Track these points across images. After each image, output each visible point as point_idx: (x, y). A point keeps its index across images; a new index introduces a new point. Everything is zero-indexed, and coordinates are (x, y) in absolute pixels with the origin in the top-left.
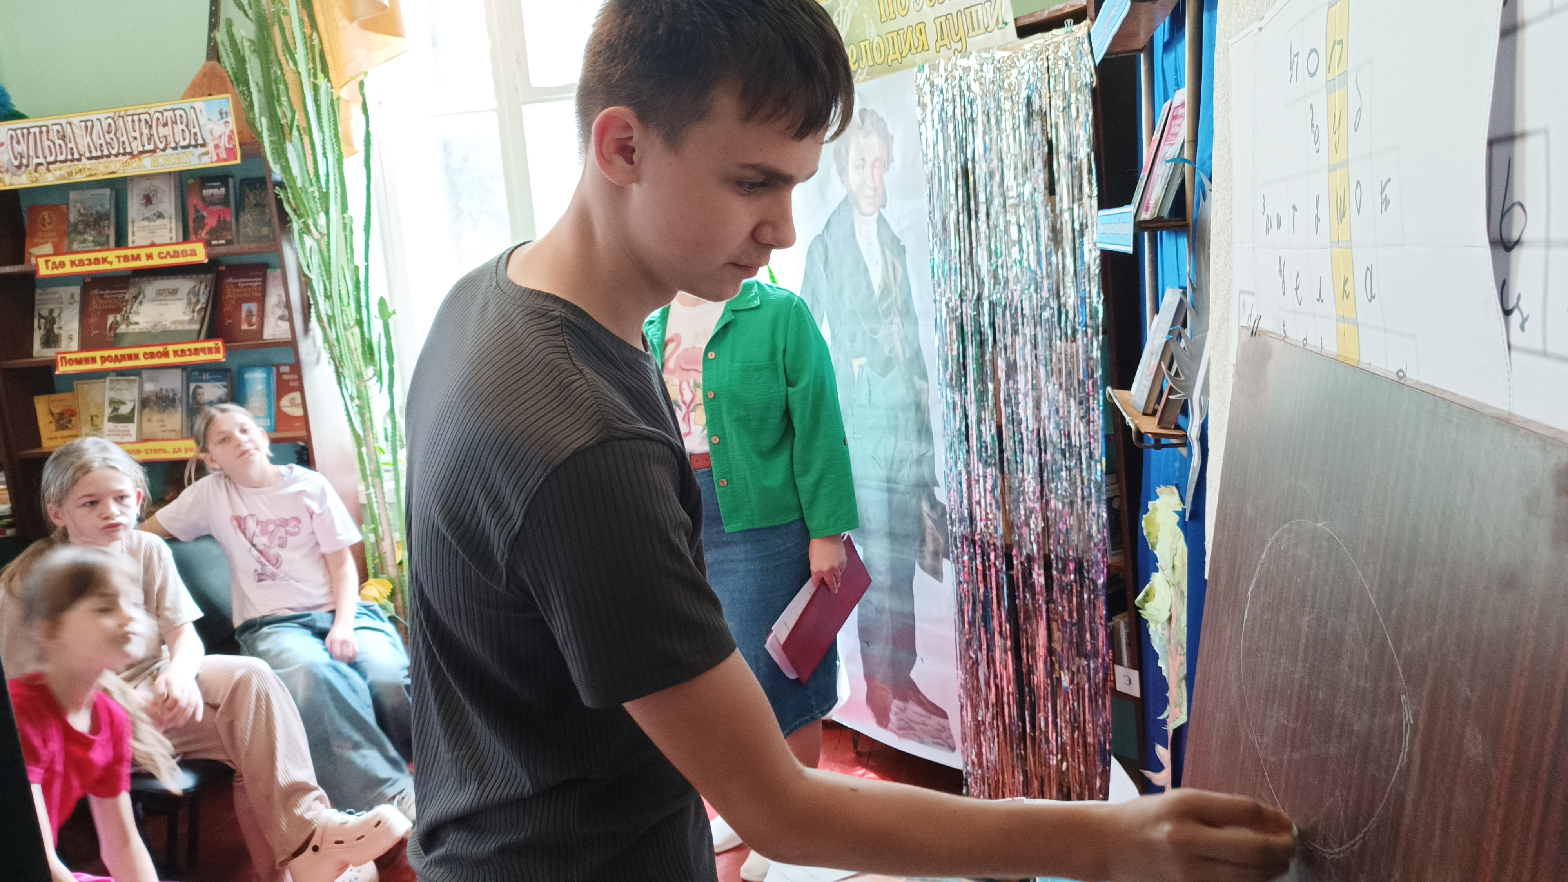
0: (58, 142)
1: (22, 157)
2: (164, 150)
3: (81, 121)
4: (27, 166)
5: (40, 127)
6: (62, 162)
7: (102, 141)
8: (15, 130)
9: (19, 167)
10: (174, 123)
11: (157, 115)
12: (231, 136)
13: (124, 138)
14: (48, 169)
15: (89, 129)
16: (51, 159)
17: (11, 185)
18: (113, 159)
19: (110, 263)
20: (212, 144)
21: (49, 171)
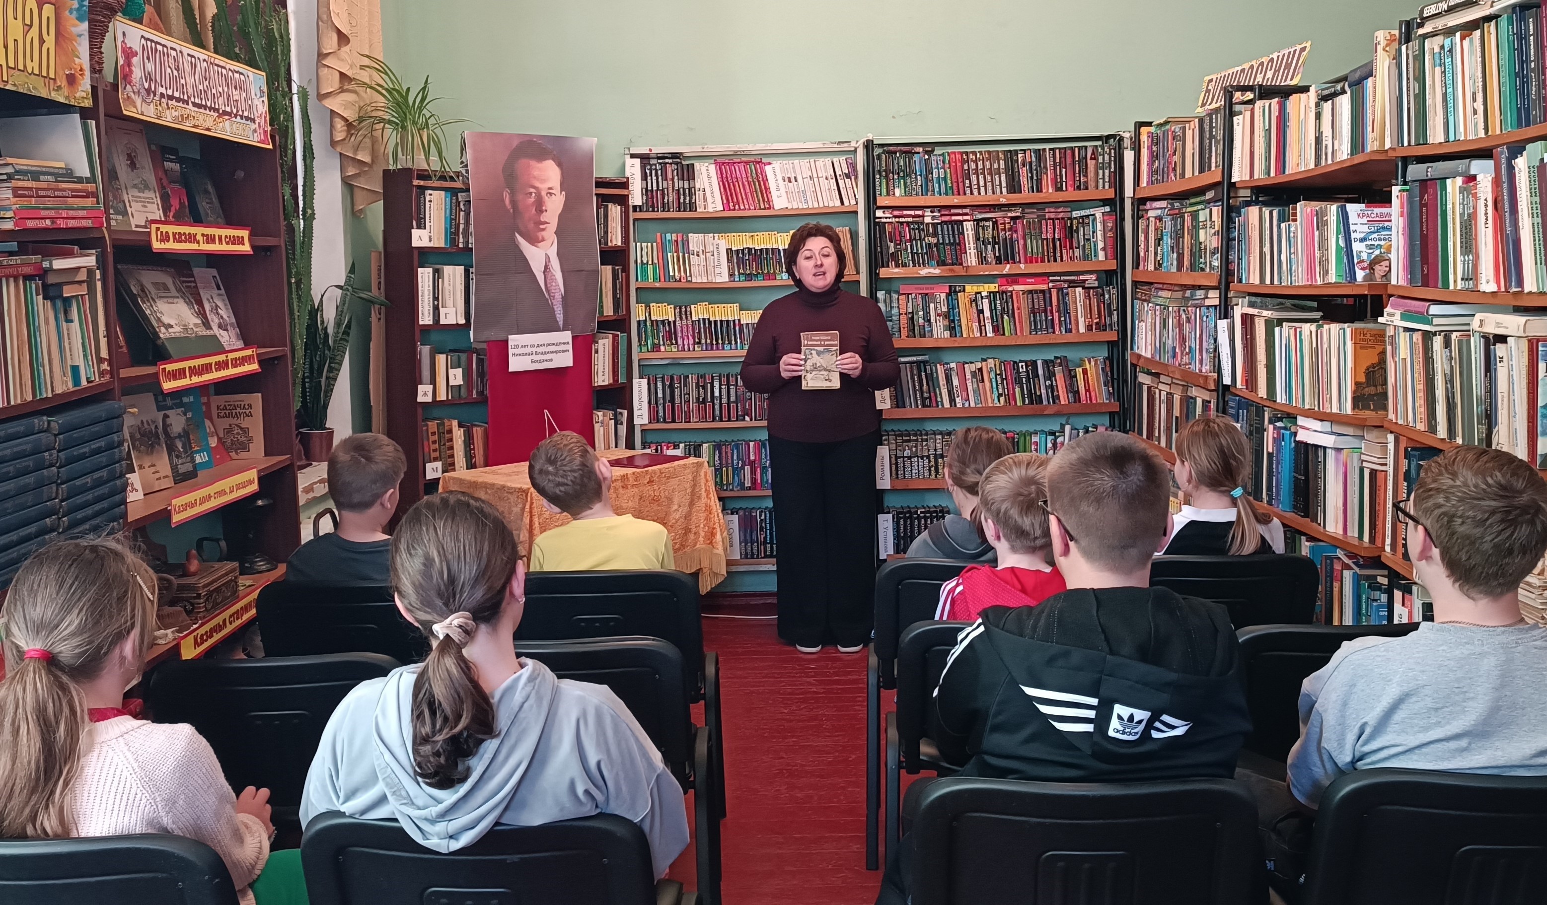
0: (175, 73)
1: (151, 80)
2: (236, 116)
3: (189, 55)
4: (155, 93)
5: (164, 46)
6: (178, 100)
7: (201, 87)
8: (147, 39)
9: (148, 91)
10: (241, 88)
11: (230, 74)
12: (265, 117)
13: (214, 91)
14: (167, 104)
15: (194, 67)
16: (170, 92)
17: (142, 114)
18: (207, 112)
19: (198, 242)
20: (257, 122)
21: (168, 108)
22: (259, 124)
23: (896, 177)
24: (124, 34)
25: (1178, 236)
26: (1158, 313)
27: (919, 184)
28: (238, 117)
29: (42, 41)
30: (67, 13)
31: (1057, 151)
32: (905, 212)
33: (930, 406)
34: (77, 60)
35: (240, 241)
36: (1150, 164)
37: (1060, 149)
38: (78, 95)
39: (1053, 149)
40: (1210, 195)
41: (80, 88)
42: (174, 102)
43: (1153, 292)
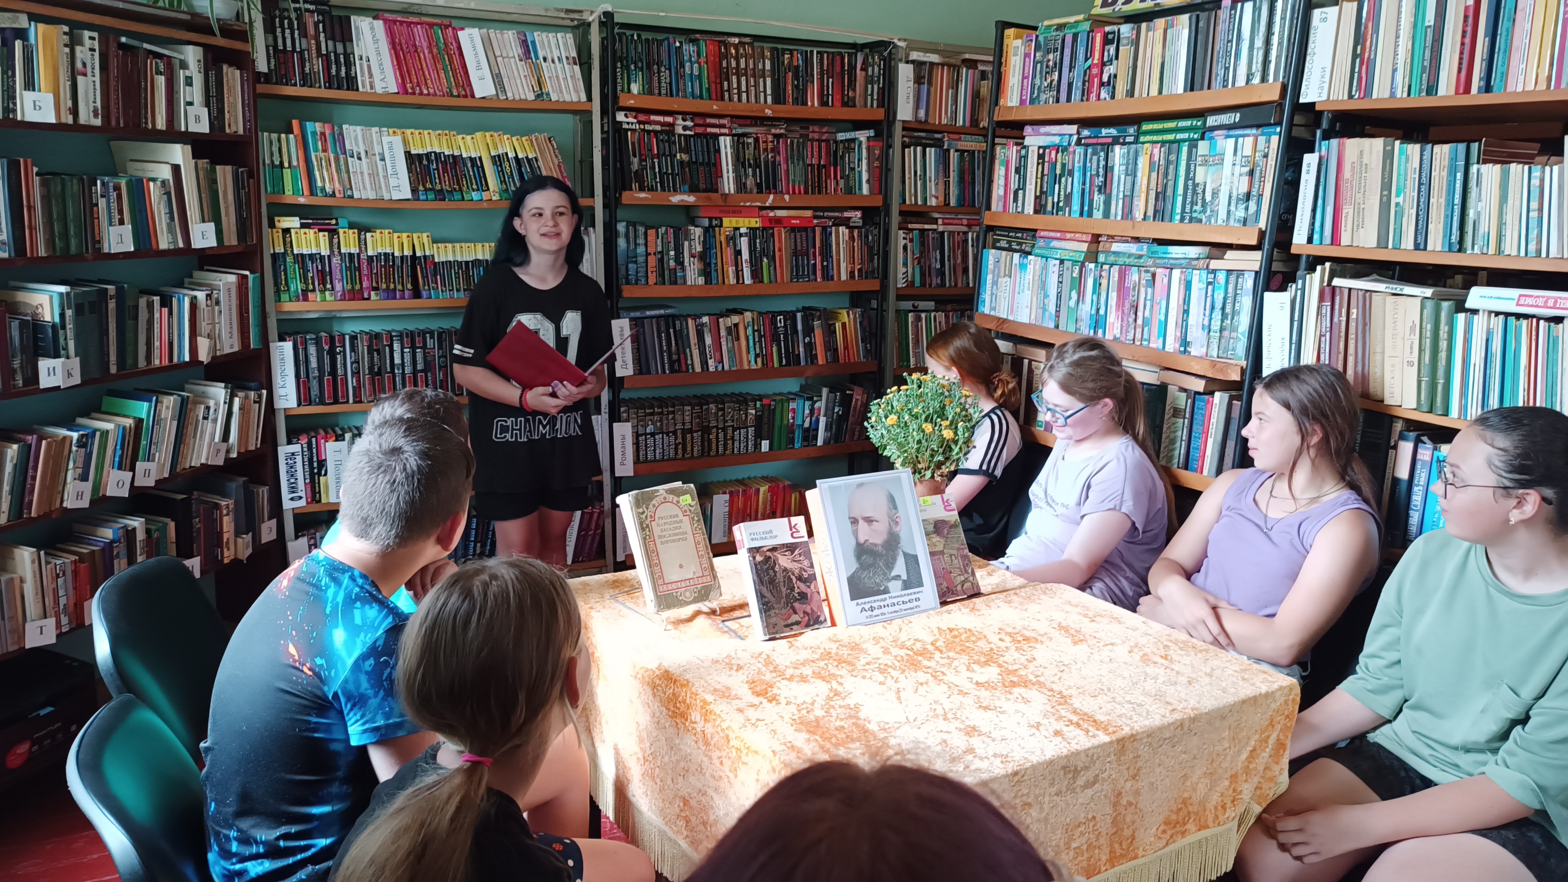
26: (1053, 269)
31: (824, 60)
32: (653, 118)
33: (679, 371)
36: (1032, 77)
37: (828, 57)
39: (821, 55)
40: (1222, 120)
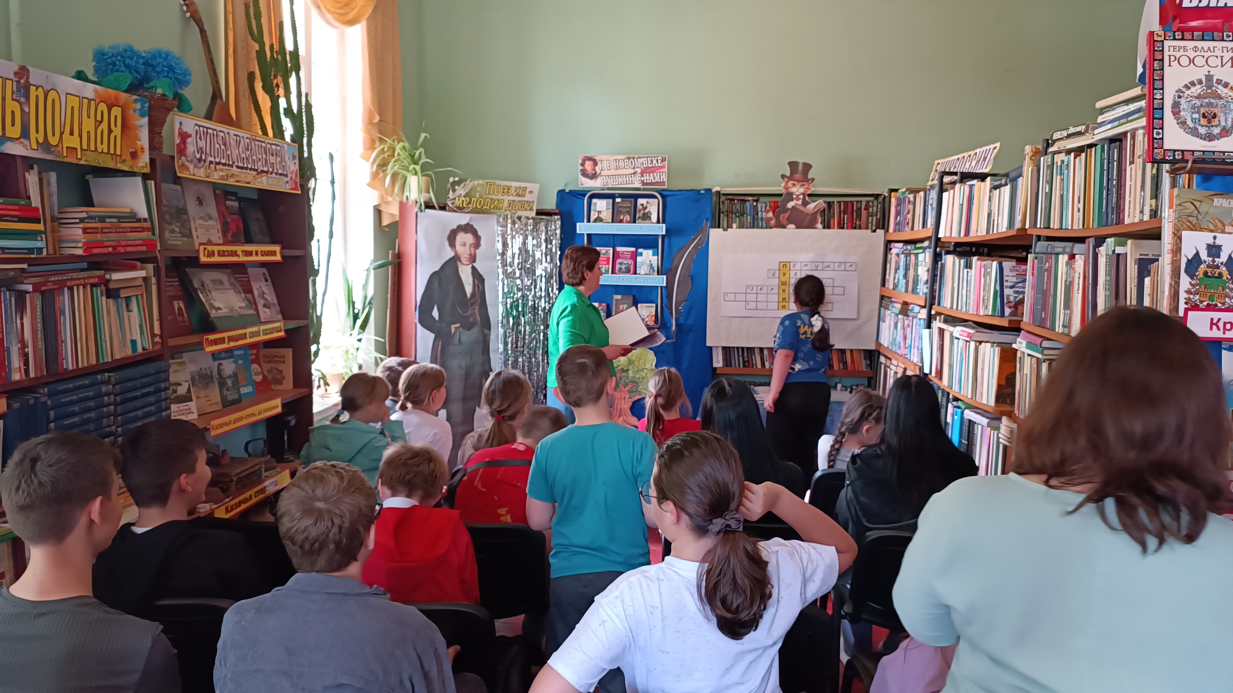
0: (223, 147)
1: (202, 153)
2: (271, 173)
3: (234, 135)
4: (205, 161)
5: (214, 130)
6: (224, 165)
7: (243, 156)
8: (200, 126)
9: (200, 160)
10: (276, 155)
11: (269, 146)
12: (296, 173)
13: (254, 158)
14: (215, 168)
15: (238, 143)
16: (218, 160)
17: (194, 175)
18: (248, 171)
19: (238, 256)
20: (289, 176)
21: (216, 170)
22: (291, 178)
23: (734, 216)
24: (181, 123)
25: (907, 269)
26: (893, 318)
27: (749, 221)
28: (274, 175)
29: (110, 131)
30: (132, 112)
31: (842, 204)
34: (139, 143)
35: (274, 253)
36: (896, 218)
37: (844, 202)
38: (140, 165)
39: (839, 202)
40: (926, 244)
41: (141, 161)
42: (221, 166)
43: (892, 305)
